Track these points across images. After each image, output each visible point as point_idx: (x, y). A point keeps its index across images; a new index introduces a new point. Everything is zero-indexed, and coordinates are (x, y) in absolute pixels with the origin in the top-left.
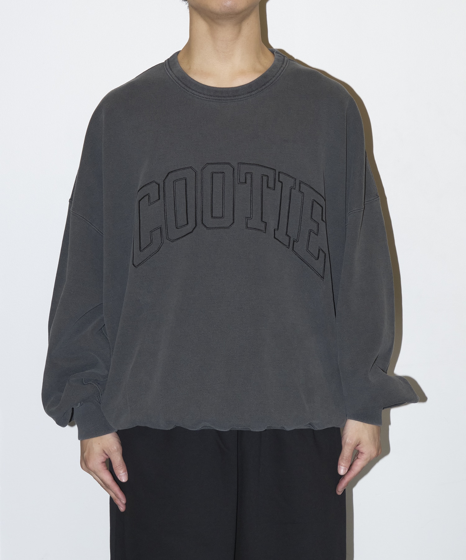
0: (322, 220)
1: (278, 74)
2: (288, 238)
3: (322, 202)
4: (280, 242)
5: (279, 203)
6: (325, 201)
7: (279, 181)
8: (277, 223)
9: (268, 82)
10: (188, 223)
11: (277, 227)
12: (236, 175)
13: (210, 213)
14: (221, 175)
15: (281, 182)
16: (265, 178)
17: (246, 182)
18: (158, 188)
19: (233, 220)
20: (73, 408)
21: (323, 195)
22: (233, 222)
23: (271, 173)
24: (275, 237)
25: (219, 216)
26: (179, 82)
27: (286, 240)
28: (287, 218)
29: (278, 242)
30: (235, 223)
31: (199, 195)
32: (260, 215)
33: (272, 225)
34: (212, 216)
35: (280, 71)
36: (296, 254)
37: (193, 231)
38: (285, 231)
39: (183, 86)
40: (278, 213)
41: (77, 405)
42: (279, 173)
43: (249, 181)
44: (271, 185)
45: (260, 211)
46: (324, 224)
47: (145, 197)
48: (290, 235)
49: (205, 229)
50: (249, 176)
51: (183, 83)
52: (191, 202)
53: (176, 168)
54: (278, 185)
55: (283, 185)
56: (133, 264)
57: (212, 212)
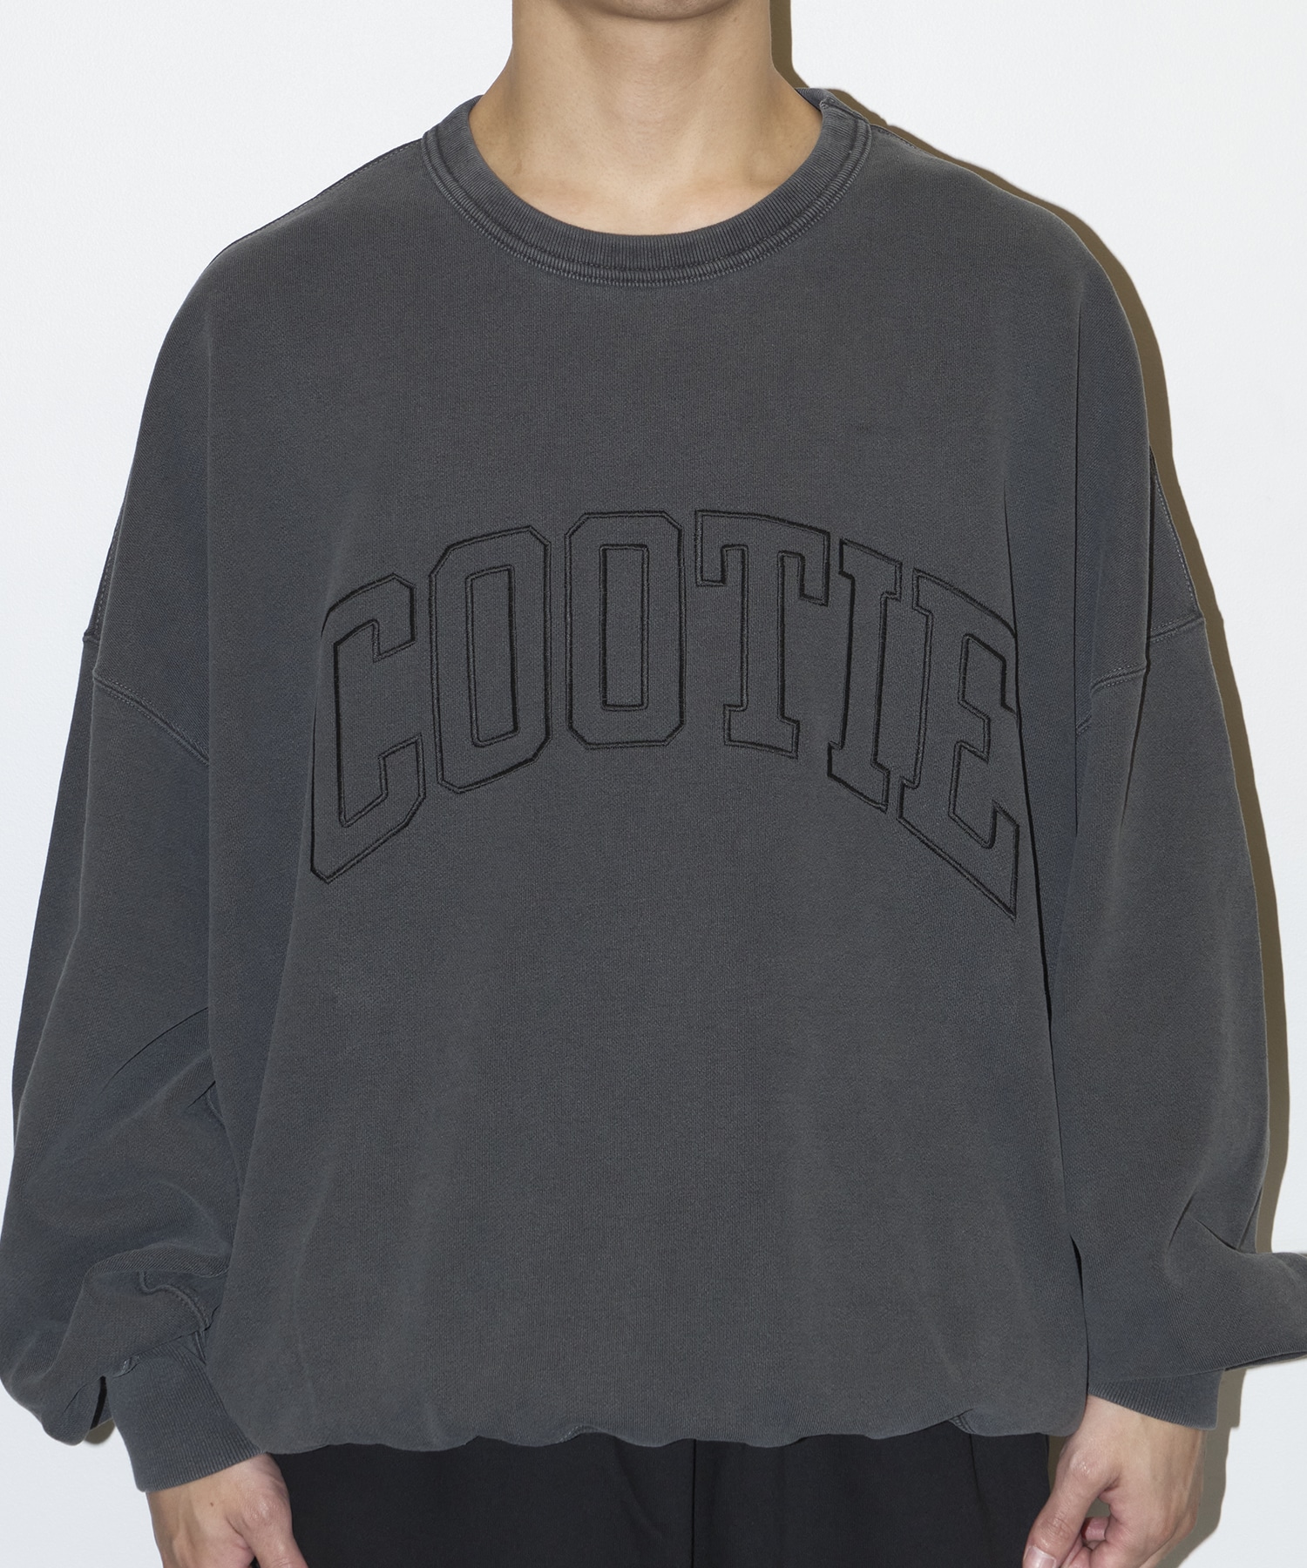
0: (1004, 704)
1: (834, 186)
2: (880, 775)
3: (1005, 643)
4: (852, 789)
5: (845, 653)
6: (1015, 636)
7: (842, 573)
8: (839, 724)
9: (799, 214)
10: (516, 728)
11: (837, 739)
12: (688, 552)
13: (596, 692)
14: (636, 555)
15: (850, 577)
16: (792, 565)
17: (723, 580)
18: (407, 600)
19: (682, 715)
20: (103, 1380)
21: (1007, 616)
22: (682, 723)
23: (813, 548)
24: (830, 774)
25: (628, 701)
26: (480, 216)
27: (872, 783)
28: (873, 701)
29: (845, 792)
30: (686, 727)
31: (557, 625)
32: (775, 694)
33: (821, 729)
34: (605, 703)
35: (842, 175)
36: (914, 831)
37: (535, 755)
38: (870, 750)
39: (496, 230)
40: (841, 687)
41: (118, 1368)
42: (842, 543)
43: (734, 575)
44: (815, 586)
45: (775, 684)
46: (1011, 719)
47: (360, 633)
48: (887, 763)
49: (581, 748)
50: (734, 557)
51: (495, 221)
52: (531, 654)
53: (476, 531)
54: (841, 587)
55: (858, 587)
56: (313, 870)
57: (605, 689)
